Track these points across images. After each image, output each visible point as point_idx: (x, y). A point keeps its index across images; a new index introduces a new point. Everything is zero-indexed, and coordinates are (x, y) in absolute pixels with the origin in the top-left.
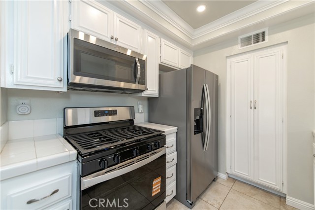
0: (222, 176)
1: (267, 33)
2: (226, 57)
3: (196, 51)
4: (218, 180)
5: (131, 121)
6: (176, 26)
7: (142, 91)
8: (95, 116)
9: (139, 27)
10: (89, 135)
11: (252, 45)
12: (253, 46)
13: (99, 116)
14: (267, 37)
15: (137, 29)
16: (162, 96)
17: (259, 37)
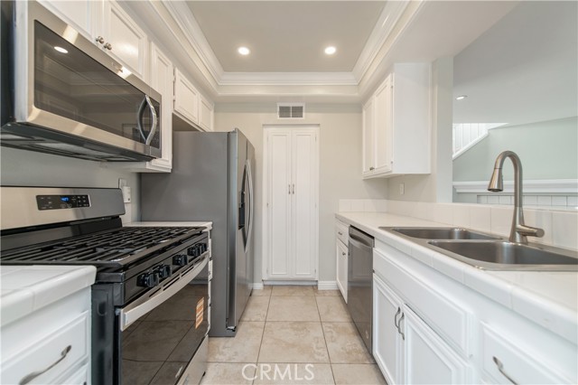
0: (258, 286)
1: (304, 109)
2: (264, 125)
3: (219, 104)
4: (254, 293)
5: (116, 220)
6: (203, 59)
7: (149, 159)
8: (40, 209)
9: (145, 37)
10: (43, 250)
11: (291, 118)
12: (291, 120)
13: (48, 208)
14: (304, 114)
15: (140, 38)
16: (176, 172)
17: (297, 111)
